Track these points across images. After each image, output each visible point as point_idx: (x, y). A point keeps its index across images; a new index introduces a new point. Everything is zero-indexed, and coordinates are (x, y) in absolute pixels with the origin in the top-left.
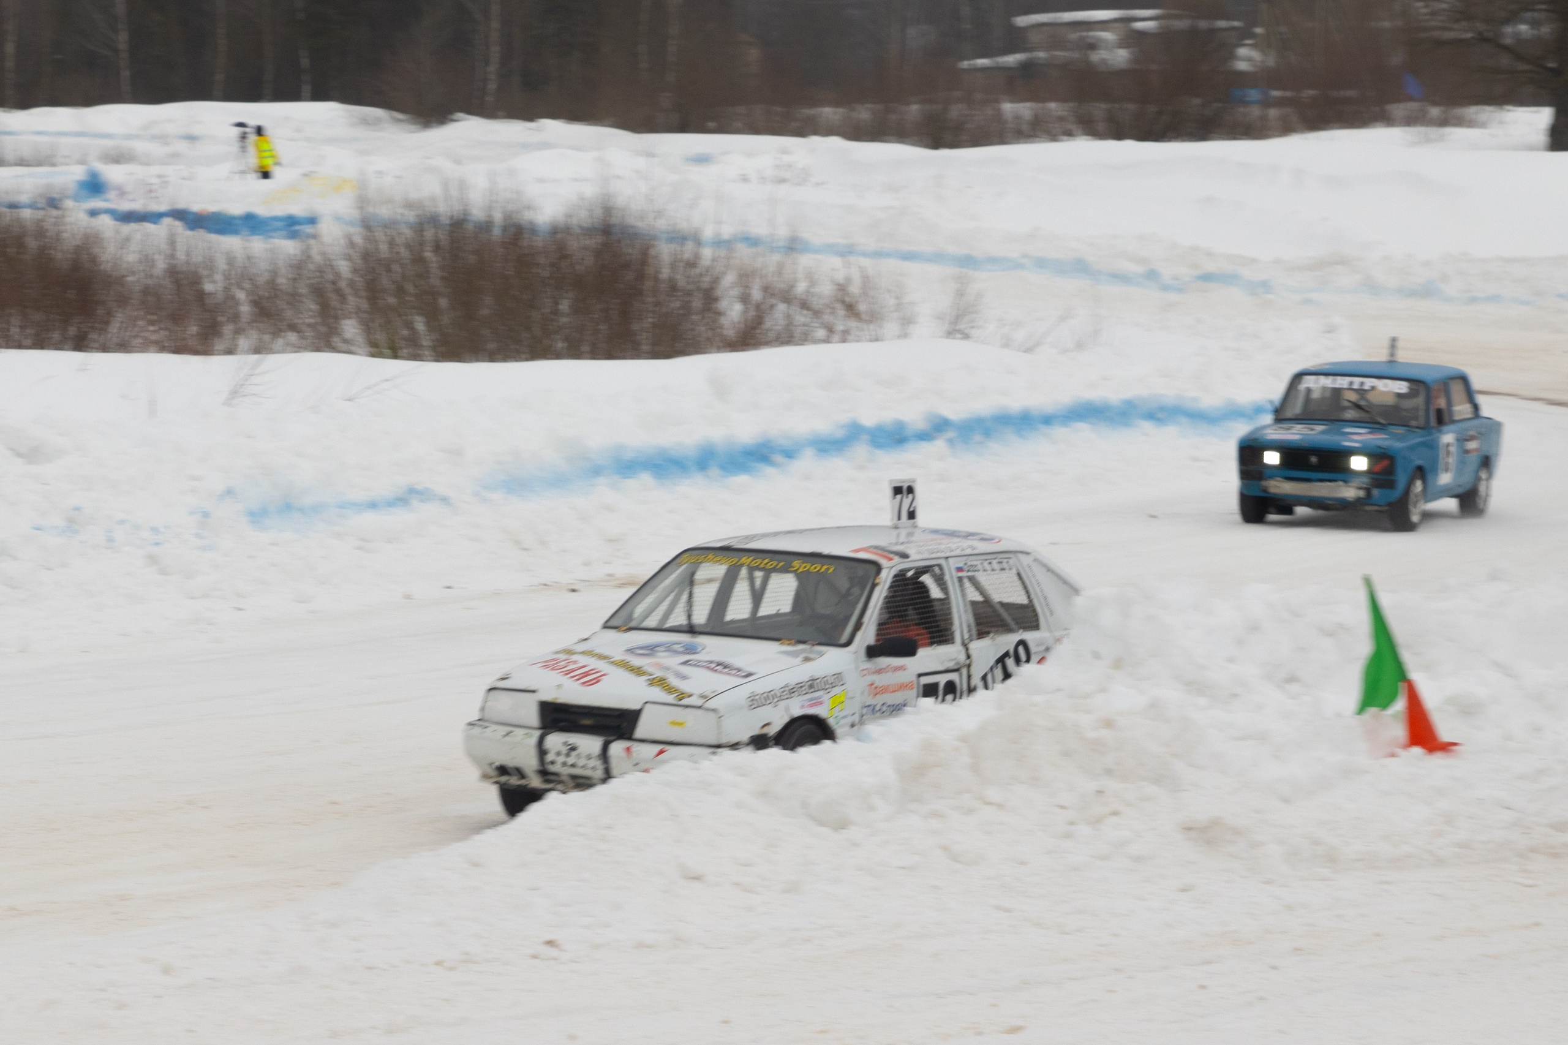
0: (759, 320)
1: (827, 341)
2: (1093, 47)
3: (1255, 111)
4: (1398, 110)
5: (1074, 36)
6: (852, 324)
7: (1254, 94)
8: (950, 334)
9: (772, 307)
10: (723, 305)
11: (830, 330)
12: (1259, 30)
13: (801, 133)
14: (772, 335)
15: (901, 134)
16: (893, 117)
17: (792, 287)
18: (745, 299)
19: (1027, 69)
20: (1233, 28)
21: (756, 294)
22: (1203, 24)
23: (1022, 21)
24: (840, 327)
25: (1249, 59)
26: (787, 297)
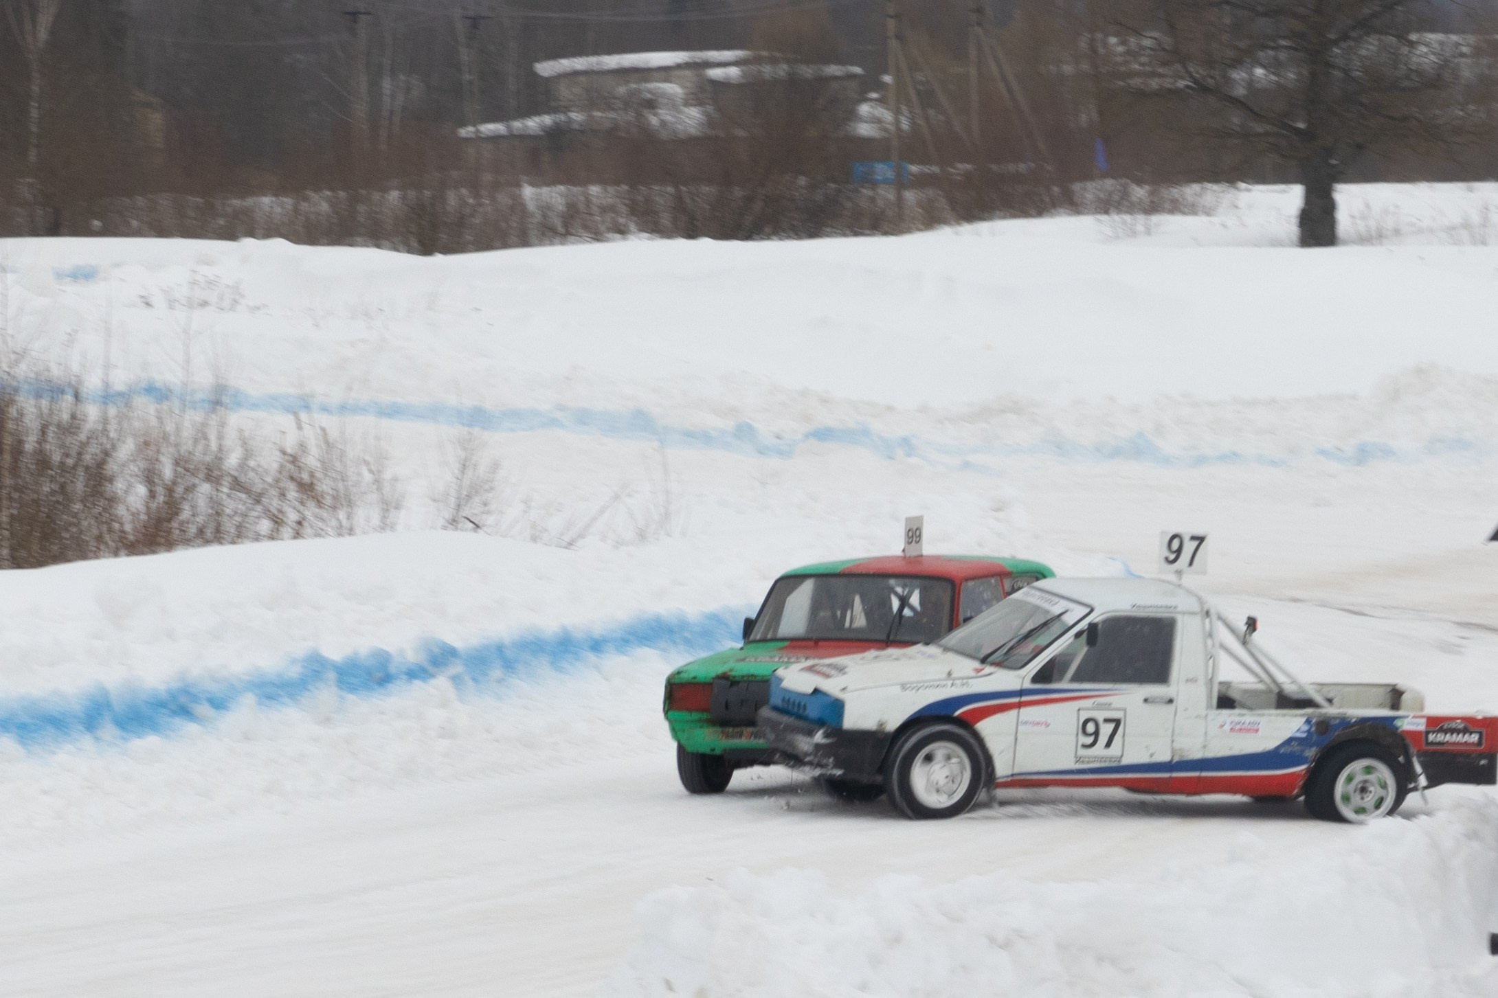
0: (173, 507)
1: (272, 538)
2: (651, 104)
3: (887, 194)
4: (1090, 190)
5: (622, 90)
6: (310, 511)
7: (883, 170)
8: (453, 522)
9: (190, 489)
10: (119, 486)
11: (277, 521)
12: (887, 79)
13: (229, 234)
14: (193, 530)
15: (376, 235)
16: (362, 208)
17: (219, 459)
18: (150, 477)
19: (555, 135)
20: (853, 76)
21: (168, 472)
22: (807, 71)
23: (546, 68)
24: (292, 516)
25: (878, 121)
26: (212, 474)
